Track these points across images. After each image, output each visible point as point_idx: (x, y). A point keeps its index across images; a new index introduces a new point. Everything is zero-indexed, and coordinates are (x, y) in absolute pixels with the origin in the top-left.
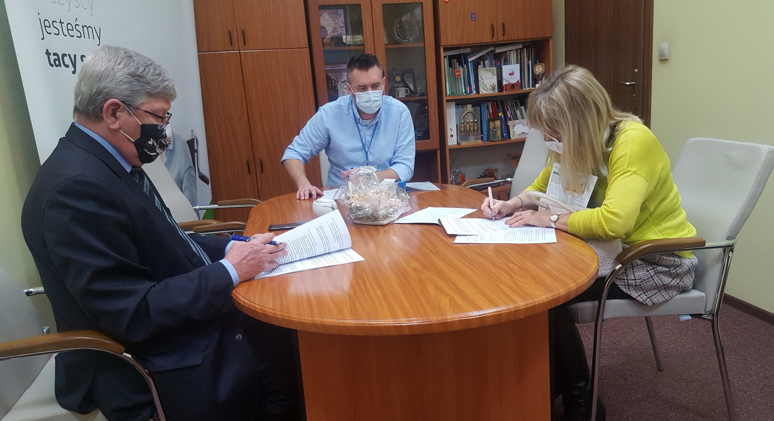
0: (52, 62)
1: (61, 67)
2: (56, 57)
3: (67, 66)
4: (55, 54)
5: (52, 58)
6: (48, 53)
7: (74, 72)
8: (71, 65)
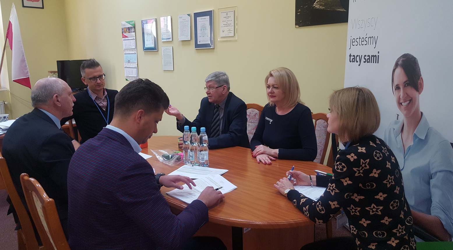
0: (351, 60)
1: (354, 62)
2: (354, 57)
3: (357, 62)
4: (354, 56)
5: (352, 57)
6: (350, 56)
7: (359, 65)
8: (359, 61)
